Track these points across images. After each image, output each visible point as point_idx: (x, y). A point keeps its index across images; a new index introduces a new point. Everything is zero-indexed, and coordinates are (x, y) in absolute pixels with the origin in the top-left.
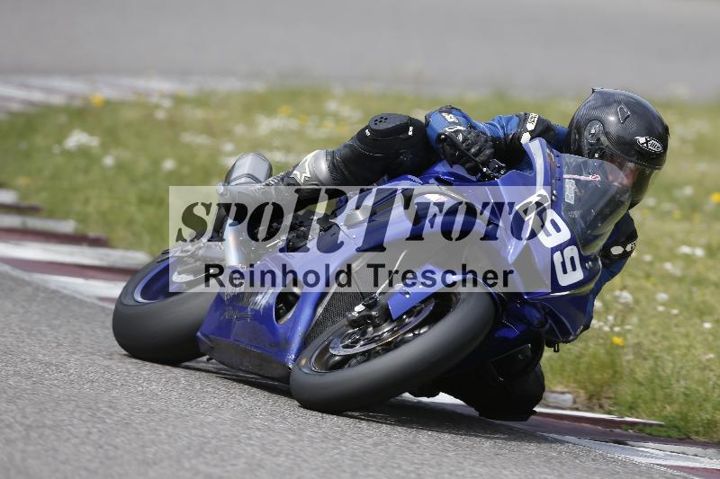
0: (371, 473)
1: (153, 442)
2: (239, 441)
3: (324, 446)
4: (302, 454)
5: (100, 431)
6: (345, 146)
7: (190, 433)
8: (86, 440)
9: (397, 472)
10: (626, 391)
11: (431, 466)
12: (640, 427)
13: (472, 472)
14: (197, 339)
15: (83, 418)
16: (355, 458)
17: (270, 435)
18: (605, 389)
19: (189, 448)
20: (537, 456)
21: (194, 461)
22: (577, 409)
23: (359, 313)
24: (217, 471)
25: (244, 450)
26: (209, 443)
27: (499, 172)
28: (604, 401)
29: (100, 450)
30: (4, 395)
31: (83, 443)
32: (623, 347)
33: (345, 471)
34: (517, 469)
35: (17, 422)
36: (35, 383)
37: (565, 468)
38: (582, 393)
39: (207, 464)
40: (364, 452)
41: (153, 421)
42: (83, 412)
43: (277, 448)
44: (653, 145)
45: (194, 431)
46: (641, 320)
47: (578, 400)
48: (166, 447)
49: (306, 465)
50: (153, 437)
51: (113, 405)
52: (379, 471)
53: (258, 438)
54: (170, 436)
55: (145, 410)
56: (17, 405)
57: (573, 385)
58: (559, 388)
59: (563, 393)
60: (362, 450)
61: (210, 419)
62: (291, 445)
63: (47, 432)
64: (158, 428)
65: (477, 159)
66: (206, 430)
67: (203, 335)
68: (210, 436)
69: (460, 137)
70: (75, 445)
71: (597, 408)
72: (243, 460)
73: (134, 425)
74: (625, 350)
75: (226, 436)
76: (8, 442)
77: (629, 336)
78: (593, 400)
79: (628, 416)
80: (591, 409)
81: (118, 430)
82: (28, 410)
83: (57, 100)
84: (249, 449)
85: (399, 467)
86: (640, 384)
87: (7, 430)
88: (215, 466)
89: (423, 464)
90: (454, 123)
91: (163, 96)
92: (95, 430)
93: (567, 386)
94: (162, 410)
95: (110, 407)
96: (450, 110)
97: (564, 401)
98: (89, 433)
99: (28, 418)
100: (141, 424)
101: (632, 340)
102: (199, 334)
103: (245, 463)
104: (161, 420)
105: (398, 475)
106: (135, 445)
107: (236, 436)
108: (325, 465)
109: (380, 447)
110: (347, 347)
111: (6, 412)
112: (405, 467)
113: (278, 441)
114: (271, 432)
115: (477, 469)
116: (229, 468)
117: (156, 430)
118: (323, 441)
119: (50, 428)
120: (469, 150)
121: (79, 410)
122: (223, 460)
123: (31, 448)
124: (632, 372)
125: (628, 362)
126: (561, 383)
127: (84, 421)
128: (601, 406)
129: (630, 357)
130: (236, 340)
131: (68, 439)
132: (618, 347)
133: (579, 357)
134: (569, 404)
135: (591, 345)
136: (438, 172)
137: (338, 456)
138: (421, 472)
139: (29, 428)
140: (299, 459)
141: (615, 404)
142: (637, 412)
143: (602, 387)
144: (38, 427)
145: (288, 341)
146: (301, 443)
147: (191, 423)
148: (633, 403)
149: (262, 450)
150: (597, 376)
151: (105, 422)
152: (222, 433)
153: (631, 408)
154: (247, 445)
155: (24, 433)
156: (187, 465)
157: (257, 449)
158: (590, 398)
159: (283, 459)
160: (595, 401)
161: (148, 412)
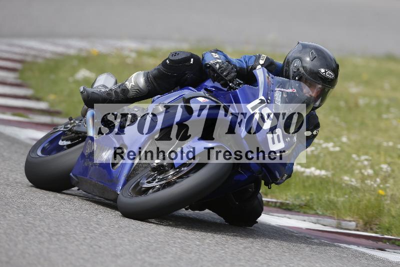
0: (242, 264)
1: (121, 244)
2: (169, 245)
3: (216, 248)
4: (204, 253)
5: (91, 238)
6: (155, 69)
7: (141, 240)
8: (83, 243)
9: (256, 263)
10: (386, 220)
11: (276, 261)
12: (393, 241)
13: (298, 264)
14: (70, 177)
15: (82, 230)
16: (233, 255)
17: (186, 242)
18: (374, 219)
19: (141, 248)
20: (335, 256)
21: (143, 255)
22: (358, 230)
23: (157, 164)
24: (156, 261)
25: (172, 250)
26: (152, 245)
27: (239, 86)
28: (373, 226)
29: (91, 248)
30: (38, 217)
31: (82, 244)
32: (384, 196)
33: (227, 263)
34: (323, 264)
35: (45, 231)
36: (56, 210)
37: (350, 263)
38: (361, 221)
39: (150, 257)
40: (238, 252)
41: (121, 232)
42: (82, 227)
43: (190, 249)
44: (328, 74)
45: (143, 239)
46: (395, 182)
47: (359, 225)
48: (128, 247)
49: (205, 258)
50: (121, 241)
51: (99, 223)
52: (246, 263)
53: (179, 243)
54: (129, 241)
55: (117, 227)
56: (45, 222)
57: (355, 217)
58: (348, 219)
59: (350, 221)
60: (237, 251)
61: (153, 232)
62: (198, 247)
63: (62, 238)
64: (123, 236)
65: (226, 78)
66: (150, 238)
67: (73, 175)
68: (152, 241)
69: (218, 66)
70: (77, 245)
71: (369, 230)
72: (171, 255)
73: (110, 234)
74: (386, 198)
75: (162, 242)
76: (40, 242)
77: (388, 190)
78: (367, 226)
79: (386, 235)
80: (366, 231)
81: (101, 237)
82: (52, 225)
83: (72, 52)
84: (174, 249)
85: (258, 261)
86: (394, 217)
87: (40, 236)
88: (155, 258)
89: (271, 259)
90: (217, 58)
91: (131, 51)
92: (88, 237)
93: (353, 217)
94: (126, 226)
95: (98, 224)
96: (216, 51)
97: (351, 225)
98: (85, 239)
99: (51, 229)
100: (114, 234)
101: (390, 193)
102: (71, 174)
103: (172, 257)
104: (125, 232)
105: (257, 265)
106: (110, 246)
107: (167, 242)
108: (216, 259)
109: (247, 250)
110: (149, 182)
111: (39, 226)
112: (261, 261)
113: (190, 245)
114: (186, 240)
115: (301, 263)
116: (163, 260)
117: (122, 237)
118: (215, 246)
119: (64, 236)
120: (222, 73)
121: (79, 225)
122: (160, 255)
123: (52, 247)
124: (389, 210)
125: (387, 205)
126: (350, 216)
127: (83, 232)
128: (371, 229)
129: (388, 202)
130: (91, 178)
131: (73, 242)
132: (382, 196)
133: (359, 201)
134: (354, 227)
135: (367, 194)
136: (206, 86)
137: (223, 254)
138: (270, 264)
139: (52, 235)
140: (202, 255)
141: (379, 228)
142: (392, 232)
143: (372, 218)
144: (57, 235)
145: (118, 179)
146: (203, 246)
147: (142, 234)
148: (389, 227)
149: (182, 250)
150: (370, 212)
151: (94, 232)
152: (159, 240)
153: (388, 230)
154: (173, 247)
155: (49, 238)
156: (139, 258)
157: (178, 249)
158: (365, 224)
159: (193, 255)
160: (368, 226)
161: (119, 227)
